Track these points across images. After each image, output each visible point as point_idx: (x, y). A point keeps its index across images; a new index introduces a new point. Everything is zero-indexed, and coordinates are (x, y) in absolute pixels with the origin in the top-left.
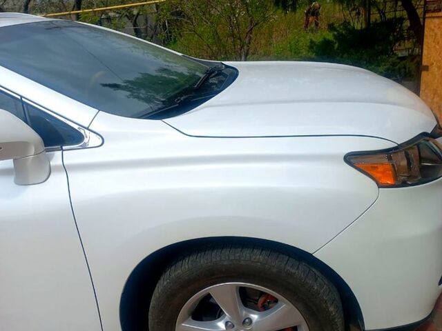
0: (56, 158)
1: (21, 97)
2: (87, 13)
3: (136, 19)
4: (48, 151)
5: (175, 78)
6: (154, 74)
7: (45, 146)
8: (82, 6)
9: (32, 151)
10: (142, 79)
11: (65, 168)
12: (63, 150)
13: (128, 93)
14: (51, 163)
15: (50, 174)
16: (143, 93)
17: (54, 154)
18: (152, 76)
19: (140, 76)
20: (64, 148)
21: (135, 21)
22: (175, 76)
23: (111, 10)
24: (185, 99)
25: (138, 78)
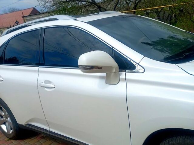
0: (123, 75)
1: (113, 47)
2: (139, 11)
3: (159, 13)
4: (120, 71)
5: (176, 41)
6: (166, 39)
7: (119, 69)
8: (137, 8)
9: (114, 71)
10: (160, 41)
11: (126, 80)
12: (126, 72)
13: (152, 47)
14: (121, 77)
15: (119, 82)
16: (159, 47)
17: (122, 73)
18: (165, 40)
19: (159, 39)
20: (127, 71)
21: (159, 14)
22: (177, 40)
23: (149, 9)
24: (188, 54)
25: (158, 40)
